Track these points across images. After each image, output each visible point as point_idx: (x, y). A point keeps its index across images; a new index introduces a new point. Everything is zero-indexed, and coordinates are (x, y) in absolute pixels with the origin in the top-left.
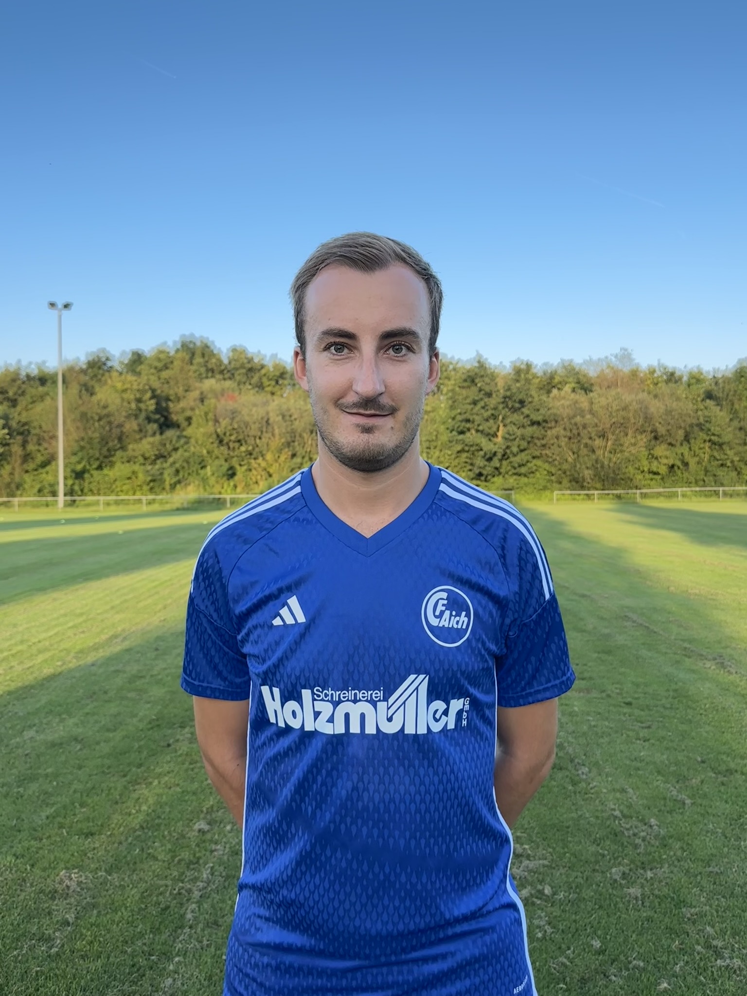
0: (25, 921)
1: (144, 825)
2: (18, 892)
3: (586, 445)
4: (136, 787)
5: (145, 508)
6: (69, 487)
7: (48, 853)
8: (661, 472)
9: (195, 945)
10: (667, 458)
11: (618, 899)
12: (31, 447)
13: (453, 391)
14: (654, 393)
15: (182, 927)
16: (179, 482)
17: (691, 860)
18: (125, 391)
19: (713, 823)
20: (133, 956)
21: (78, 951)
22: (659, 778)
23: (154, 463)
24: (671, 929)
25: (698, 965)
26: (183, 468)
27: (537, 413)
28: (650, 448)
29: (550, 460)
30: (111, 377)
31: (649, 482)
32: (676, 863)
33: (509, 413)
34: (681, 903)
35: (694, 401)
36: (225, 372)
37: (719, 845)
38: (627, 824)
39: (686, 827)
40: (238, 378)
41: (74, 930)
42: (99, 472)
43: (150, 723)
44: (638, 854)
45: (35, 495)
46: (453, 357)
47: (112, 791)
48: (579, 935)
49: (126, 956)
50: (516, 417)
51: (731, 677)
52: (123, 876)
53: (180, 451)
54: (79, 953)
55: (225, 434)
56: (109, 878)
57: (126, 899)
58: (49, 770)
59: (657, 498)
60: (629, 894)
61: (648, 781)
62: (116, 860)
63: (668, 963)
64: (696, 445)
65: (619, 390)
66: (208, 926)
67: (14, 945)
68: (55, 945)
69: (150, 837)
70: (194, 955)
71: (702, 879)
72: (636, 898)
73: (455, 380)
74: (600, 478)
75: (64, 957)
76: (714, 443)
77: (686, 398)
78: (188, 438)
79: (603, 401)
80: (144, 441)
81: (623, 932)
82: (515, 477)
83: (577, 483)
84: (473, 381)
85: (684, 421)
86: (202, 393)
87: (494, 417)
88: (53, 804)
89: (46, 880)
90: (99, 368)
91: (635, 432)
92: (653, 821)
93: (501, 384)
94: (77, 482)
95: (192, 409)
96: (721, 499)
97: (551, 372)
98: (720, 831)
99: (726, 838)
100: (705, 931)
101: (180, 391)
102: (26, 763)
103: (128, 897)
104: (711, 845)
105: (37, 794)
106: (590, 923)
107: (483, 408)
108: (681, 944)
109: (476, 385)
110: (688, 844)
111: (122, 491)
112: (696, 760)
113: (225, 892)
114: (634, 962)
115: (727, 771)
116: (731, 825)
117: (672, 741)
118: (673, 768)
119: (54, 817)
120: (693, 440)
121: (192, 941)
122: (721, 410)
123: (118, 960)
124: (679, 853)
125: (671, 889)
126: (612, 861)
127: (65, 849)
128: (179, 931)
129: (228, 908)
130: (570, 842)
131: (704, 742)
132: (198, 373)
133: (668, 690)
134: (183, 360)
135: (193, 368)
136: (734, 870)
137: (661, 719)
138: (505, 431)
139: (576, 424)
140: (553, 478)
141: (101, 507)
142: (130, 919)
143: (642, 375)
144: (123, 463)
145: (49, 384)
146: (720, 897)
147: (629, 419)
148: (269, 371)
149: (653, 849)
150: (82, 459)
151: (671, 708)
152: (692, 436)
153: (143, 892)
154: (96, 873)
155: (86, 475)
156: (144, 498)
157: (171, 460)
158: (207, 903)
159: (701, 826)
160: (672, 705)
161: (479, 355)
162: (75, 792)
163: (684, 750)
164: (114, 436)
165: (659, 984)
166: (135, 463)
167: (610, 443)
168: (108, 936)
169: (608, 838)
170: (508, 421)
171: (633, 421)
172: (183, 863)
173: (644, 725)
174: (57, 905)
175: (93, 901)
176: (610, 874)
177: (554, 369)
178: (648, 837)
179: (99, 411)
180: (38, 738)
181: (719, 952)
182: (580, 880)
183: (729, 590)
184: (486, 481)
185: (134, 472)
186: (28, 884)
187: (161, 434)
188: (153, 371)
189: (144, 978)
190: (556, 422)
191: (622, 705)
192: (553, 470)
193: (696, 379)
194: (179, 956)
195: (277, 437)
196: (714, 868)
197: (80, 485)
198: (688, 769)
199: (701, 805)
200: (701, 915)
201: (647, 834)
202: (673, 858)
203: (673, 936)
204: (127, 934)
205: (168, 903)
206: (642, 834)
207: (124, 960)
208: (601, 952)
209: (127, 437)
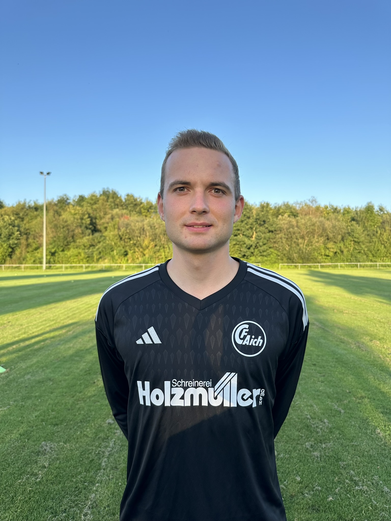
0: (25, 466)
1: (82, 420)
2: (21, 452)
3: (295, 242)
4: (79, 402)
5: (84, 270)
6: (48, 259)
7: (36, 433)
8: (330, 255)
9: (106, 478)
10: (333, 248)
11: (309, 458)
12: (30, 241)
14: (327, 217)
15: (100, 469)
16: (101, 258)
17: (343, 439)
18: (75, 214)
19: (354, 421)
20: (76, 483)
21: (50, 480)
22: (329, 400)
23: (89, 248)
24: (334, 472)
25: (347, 489)
26: (103, 251)
27: (272, 227)
28: (325, 244)
29: (278, 249)
30: (69, 207)
31: (324, 260)
32: (336, 440)
33: (258, 227)
34: (338, 460)
35: (346, 222)
36: (124, 206)
37: (357, 432)
38: (313, 421)
39: (341, 423)
40: (129, 208)
41: (48, 471)
42: (63, 253)
43: (86, 372)
44: (319, 436)
45: (32, 263)
47: (67, 404)
49: (73, 483)
50: (262, 228)
51: (363, 353)
52: (72, 445)
53: (101, 243)
54: (50, 482)
55: (123, 235)
56: (65, 445)
57: (73, 456)
58: (37, 394)
59: (328, 267)
60: (314, 455)
61: (323, 401)
62: (68, 437)
63: (332, 488)
64: (347, 242)
65: (311, 216)
66: (113, 469)
67: (19, 477)
68: (39, 477)
69: (85, 426)
70: (105, 483)
71: (349, 448)
72: (317, 457)
74: (301, 258)
75: (43, 483)
76: (355, 242)
77: (343, 220)
78: (105, 237)
79: (303, 221)
80: (84, 238)
81: (311, 473)
82: (261, 257)
83: (290, 260)
85: (341, 231)
86: (112, 216)
87: (251, 228)
88: (39, 410)
89: (35, 446)
90: (64, 203)
91: (318, 236)
92: (326, 420)
93: (254, 212)
94: (52, 257)
95: (108, 223)
96: (358, 268)
97: (278, 207)
98: (357, 425)
99: (360, 428)
100: (350, 473)
101: (102, 214)
102: (26, 390)
103: (74, 455)
104: (353, 432)
105: (31, 405)
106: (295, 469)
107: (246, 224)
110: (342, 431)
111: (73, 262)
112: (346, 391)
113: (121, 453)
114: (316, 487)
115: (361, 397)
116: (363, 422)
117: (335, 382)
118: (335, 395)
119: (39, 417)
120: (346, 240)
121: (105, 476)
122: (359, 226)
123: (69, 485)
124: (338, 436)
125: (334, 453)
126: (306, 439)
127: (44, 431)
128: (98, 471)
129: (122, 460)
130: (286, 430)
131: (350, 383)
132: (110, 206)
133: (333, 358)
134: (103, 200)
135: (108, 203)
136: (364, 444)
137: (330, 372)
138: (257, 234)
139: (290, 232)
140: (279, 258)
141: (63, 270)
142: (75, 465)
143: (321, 209)
144: (74, 248)
145: (39, 210)
146: (357, 457)
147: (315, 230)
148: (144, 205)
149: (325, 434)
150: (55, 246)
151: (335, 367)
152: (345, 238)
153: (81, 453)
154: (59, 443)
155: (56, 254)
156: (84, 265)
157: (97, 247)
158: (112, 458)
159: (348, 423)
160: (335, 365)
162: (49, 404)
163: (340, 387)
164: (70, 236)
165: (328, 498)
166: (80, 248)
167: (306, 241)
168: (64, 473)
169: (304, 428)
170: (258, 230)
171: (317, 231)
172: (101, 439)
173: (322, 375)
174: (40, 458)
175: (57, 457)
176: (305, 445)
177: (280, 205)
178: (323, 428)
179: (63, 224)
180: (32, 379)
181: (357, 483)
182: (291, 448)
183: (362, 311)
184: (247, 258)
185: (79, 253)
186: (26, 448)
187: (93, 234)
188: (89, 205)
189: (81, 493)
190: (281, 231)
191: (311, 365)
192: (279, 254)
193: (347, 211)
194: (98, 483)
195: (148, 237)
196: (354, 443)
197: (53, 259)
198: (343, 396)
199: (349, 413)
200: (348, 465)
201: (323, 426)
202: (335, 438)
203: (335, 475)
204: (73, 472)
205: (93, 458)
206: (320, 427)
207: (72, 485)
208: (300, 482)
209: (76, 236)
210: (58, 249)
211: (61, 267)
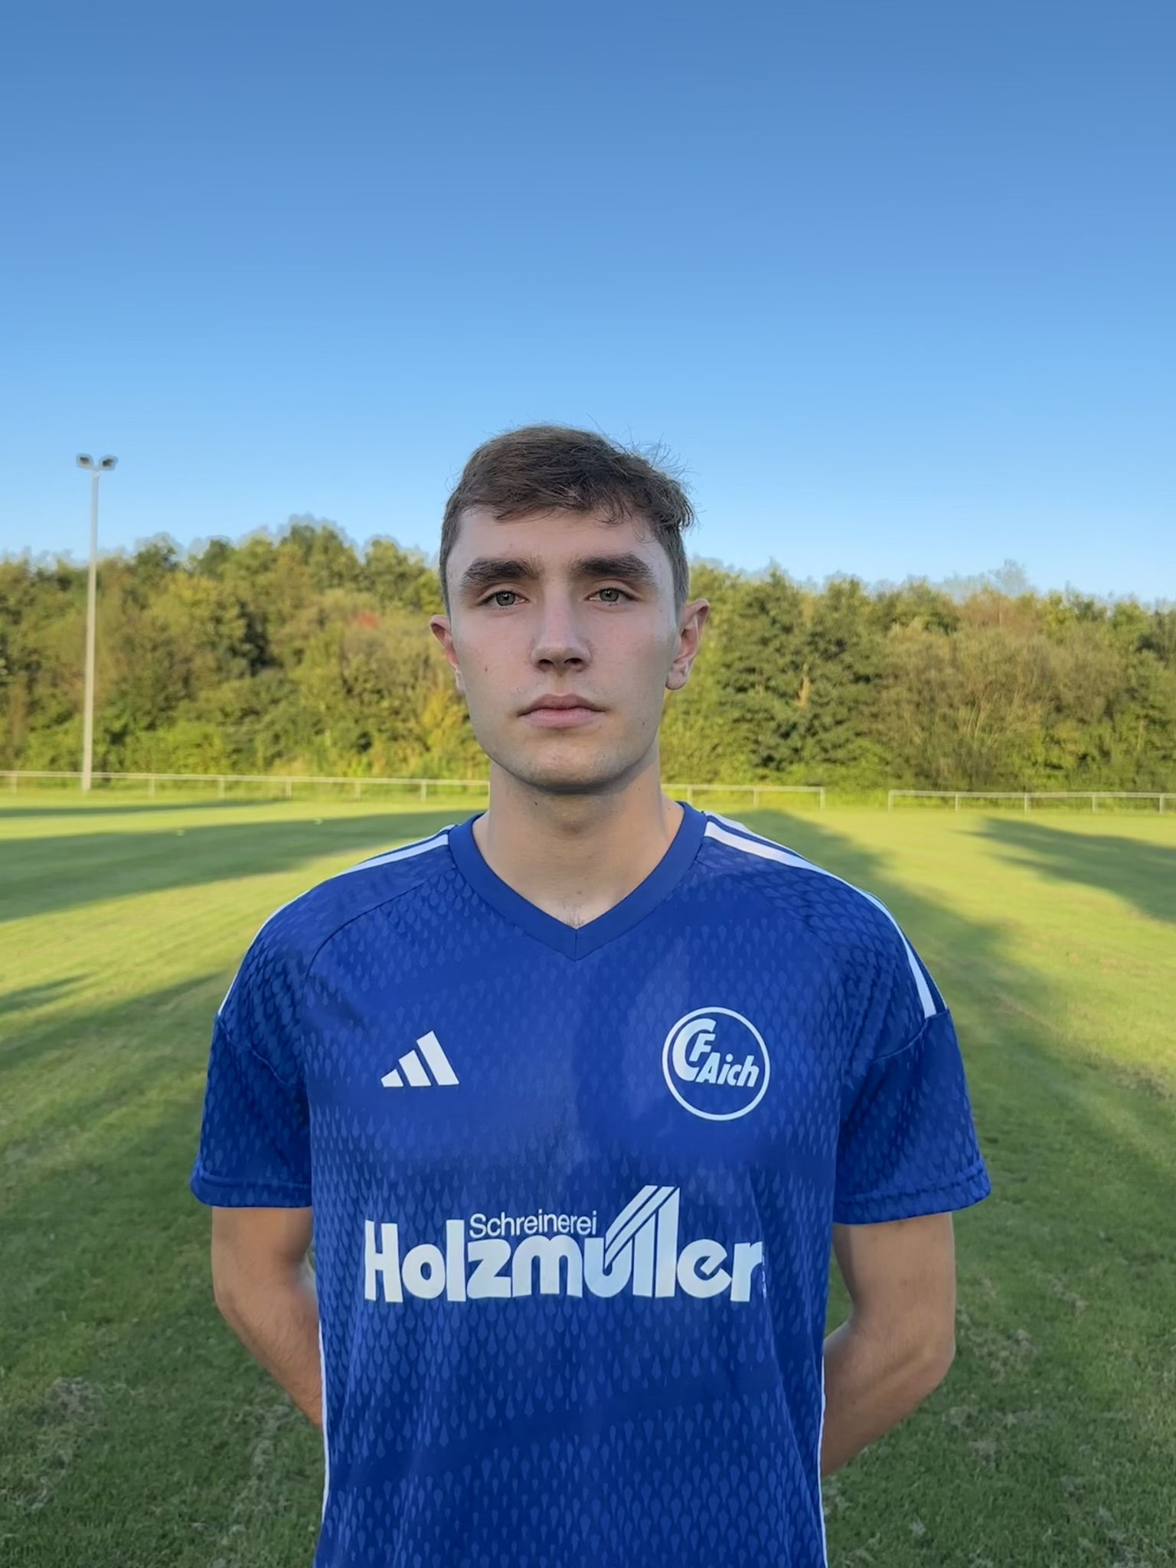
3: (944, 717)
4: (185, 1247)
5: (222, 795)
6: (100, 756)
7: (36, 1348)
8: (1063, 763)
9: (265, 1507)
10: (1075, 742)
11: (957, 1458)
12: (41, 690)
13: (729, 621)
14: (1058, 635)
15: (246, 1477)
16: (279, 755)
17: (1079, 1399)
18: (196, 604)
19: (1119, 1340)
20: (164, 1520)
21: (76, 1509)
22: (1036, 1263)
23: (240, 721)
24: (1041, 1510)
26: (286, 732)
27: (866, 662)
28: (1047, 725)
29: (884, 739)
30: (174, 581)
31: (1045, 780)
32: (1055, 1402)
33: (818, 662)
34: (1059, 1468)
35: (1124, 652)
36: (361, 578)
37: (1127, 1375)
38: (979, 1336)
39: (1074, 1346)
40: (380, 588)
41: (71, 1475)
42: (151, 734)
44: (995, 1386)
45: (44, 768)
46: (731, 567)
47: (145, 1252)
48: (891, 1514)
49: (152, 1520)
50: (833, 669)
52: (154, 1390)
53: (283, 705)
54: (77, 1514)
55: (356, 679)
56: (133, 1393)
58: (45, 1215)
59: (1057, 807)
60: (977, 1450)
61: (1017, 1267)
62: (144, 1365)
64: (1124, 722)
65: (1001, 629)
66: (290, 1479)
68: (40, 1498)
70: (262, 1524)
71: (1096, 1429)
72: (987, 1458)
73: (734, 604)
74: (965, 771)
75: (52, 1518)
76: (1153, 721)
77: (1111, 646)
78: (295, 683)
79: (974, 647)
80: (225, 686)
81: (962, 1512)
82: (826, 765)
83: (927, 778)
84: (763, 609)
85: (1106, 683)
86: (321, 611)
87: (796, 667)
88: (49, 1270)
89: (29, 1391)
90: (157, 565)
91: (1024, 699)
92: (1022, 1333)
93: (808, 611)
94: (114, 748)
95: (306, 637)
96: (1161, 812)
97: (891, 597)
98: (1130, 1353)
99: (1139, 1364)
100: (1097, 1515)
101: (286, 606)
102: (8, 1201)
103: (162, 1425)
104: (1113, 1375)
105: (22, 1252)
106: (910, 1495)
107: (778, 650)
108: (1056, 1535)
109: (767, 613)
110: (1076, 1373)
111: (186, 766)
112: (1098, 1236)
114: (979, 1561)
115: (1147, 1256)
116: (1148, 1344)
117: (1060, 1204)
118: (1059, 1248)
119: (48, 1292)
120: (1119, 715)
121: (261, 1499)
122: (1166, 667)
123: (140, 1526)
124: (1061, 1387)
126: (952, 1396)
127: (63, 1343)
128: (241, 1483)
131: (1112, 1208)
132: (316, 579)
133: (1057, 1122)
134: (293, 557)
135: (309, 570)
136: (1149, 1417)
137: (1044, 1168)
138: (813, 689)
139: (928, 682)
140: (888, 769)
141: (152, 792)
142: (163, 1461)
143: (1039, 606)
144: (189, 720)
145: (74, 588)
146: (1124, 1460)
147: (1015, 677)
148: (431, 578)
149: (1018, 1379)
150: (123, 711)
151: (1062, 1151)
152: (1117, 707)
153: (185, 1419)
154: (112, 1384)
155: (128, 739)
156: (221, 778)
157: (267, 718)
159: (1100, 1345)
160: (1063, 1145)
161: (775, 566)
162: (84, 1251)
163: (1078, 1220)
164: (175, 676)
166: (209, 721)
167: (983, 715)
170: (818, 672)
171: (1021, 680)
173: (1015, 1177)
175: (105, 1429)
176: (948, 1416)
177: (895, 590)
178: (1012, 1358)
179: (154, 635)
180: (30, 1162)
181: (1118, 1550)
184: (778, 769)
185: (206, 737)
187: (254, 674)
188: (243, 573)
189: (180, 1558)
190: (896, 677)
192: (889, 756)
193: (1127, 615)
194: (239, 1523)
195: (441, 686)
196: (1117, 1411)
197: (118, 754)
198: (1084, 1251)
199: (1102, 1310)
200: (1091, 1489)
201: (1011, 1353)
202: (1052, 1394)
203: (1044, 1521)
204: (156, 1484)
205: (225, 1438)
206: (1004, 1354)
207: (150, 1527)
208: (925, 1542)
209: (198, 678)
210: (135, 719)
211: (144, 785)
